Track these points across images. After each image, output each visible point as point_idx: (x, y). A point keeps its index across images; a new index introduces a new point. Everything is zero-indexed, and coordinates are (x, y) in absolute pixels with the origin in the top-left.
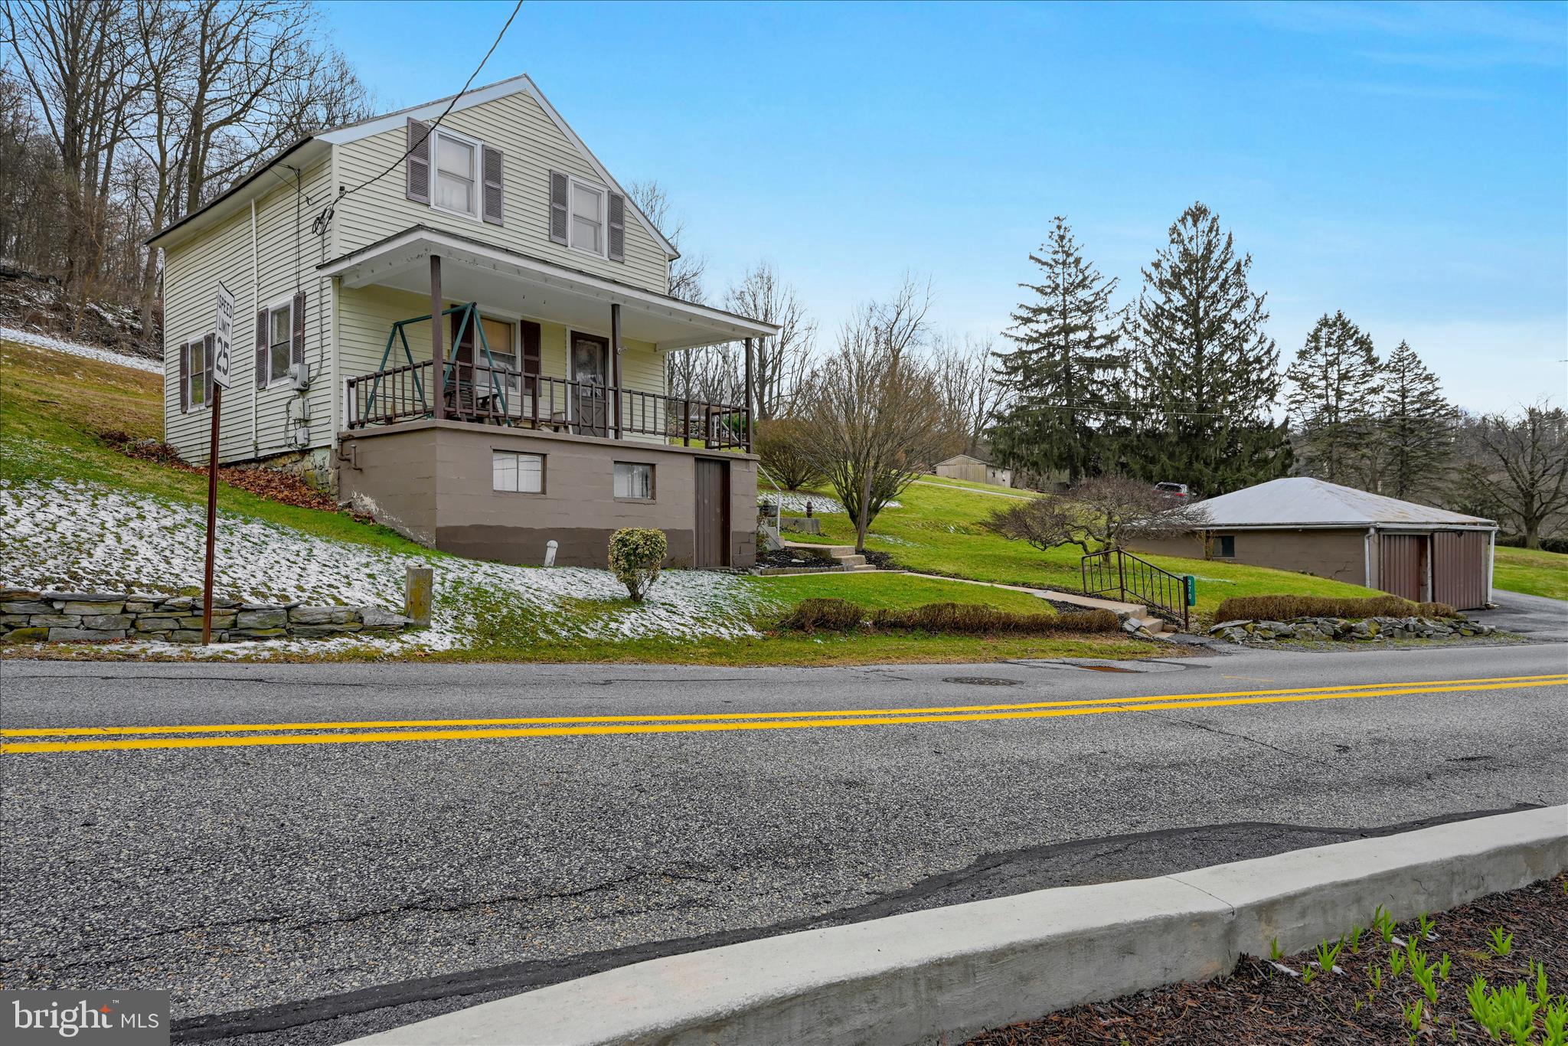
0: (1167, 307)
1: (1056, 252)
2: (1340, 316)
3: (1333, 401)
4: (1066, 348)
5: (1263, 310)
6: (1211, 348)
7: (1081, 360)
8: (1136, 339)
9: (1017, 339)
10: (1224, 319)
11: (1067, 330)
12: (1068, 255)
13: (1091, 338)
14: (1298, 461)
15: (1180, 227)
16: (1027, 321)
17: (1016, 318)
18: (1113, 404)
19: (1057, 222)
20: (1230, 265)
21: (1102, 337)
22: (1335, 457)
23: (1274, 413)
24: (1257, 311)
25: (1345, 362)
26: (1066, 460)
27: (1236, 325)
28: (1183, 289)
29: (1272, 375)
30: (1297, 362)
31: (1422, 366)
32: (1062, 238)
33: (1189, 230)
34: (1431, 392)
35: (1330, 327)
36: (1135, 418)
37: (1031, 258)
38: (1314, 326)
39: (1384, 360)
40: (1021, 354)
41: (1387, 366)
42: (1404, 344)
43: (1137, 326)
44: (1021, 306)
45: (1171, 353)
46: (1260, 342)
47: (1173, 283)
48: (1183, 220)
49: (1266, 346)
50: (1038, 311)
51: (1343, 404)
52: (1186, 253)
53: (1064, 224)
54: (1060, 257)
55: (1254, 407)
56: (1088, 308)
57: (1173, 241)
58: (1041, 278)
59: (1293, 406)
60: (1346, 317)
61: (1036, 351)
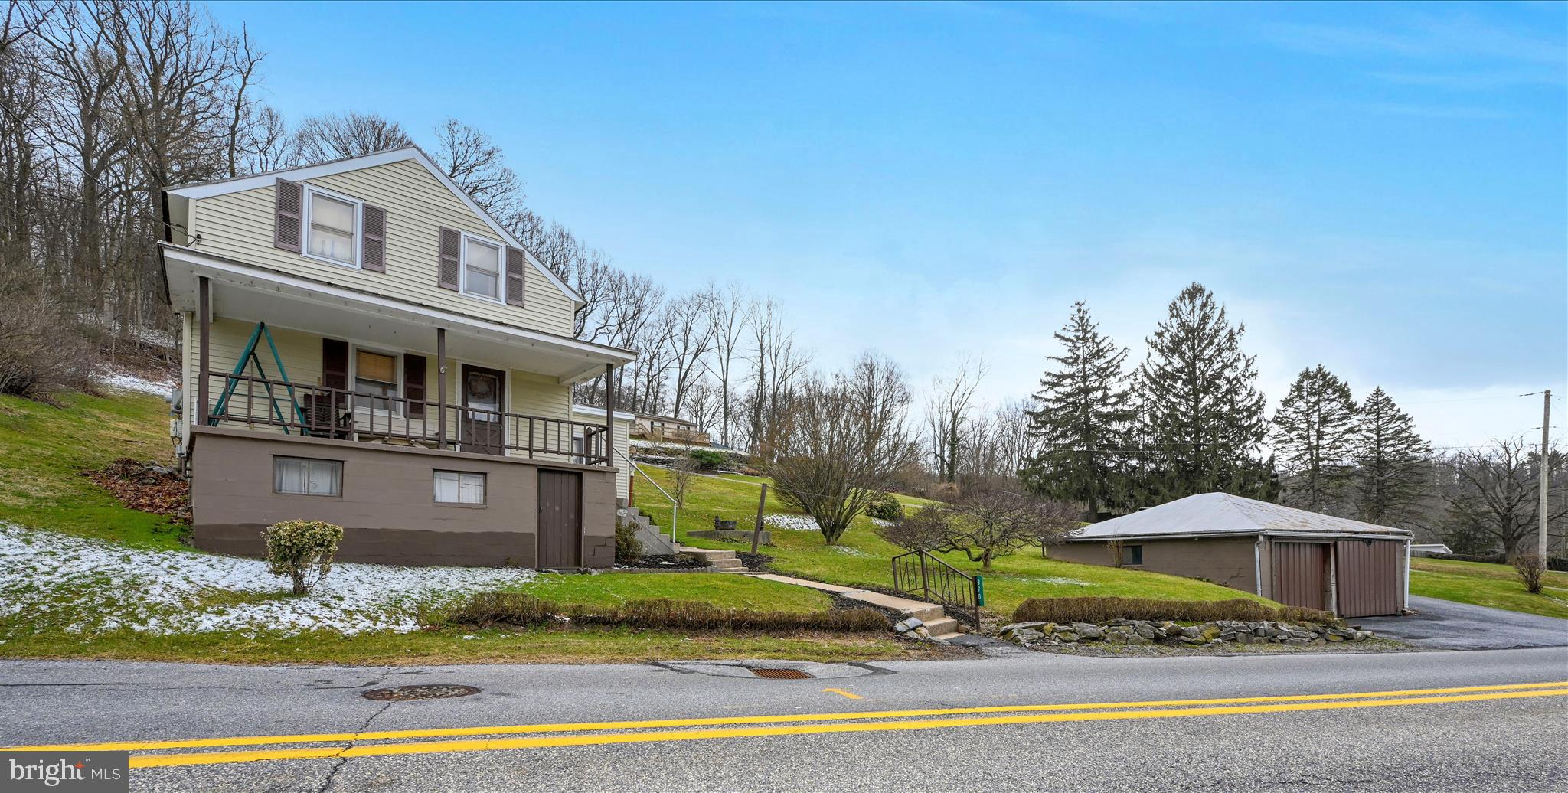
0: (1169, 369)
1: (1077, 331)
2: (1320, 369)
3: (1313, 440)
4: (1088, 405)
5: (1253, 369)
6: (1207, 401)
7: (1098, 415)
8: (1143, 396)
9: (1046, 400)
10: (1218, 375)
11: (1087, 391)
12: (1086, 332)
13: (1105, 397)
14: (1285, 491)
15: (1178, 303)
16: (1053, 385)
17: (1044, 383)
18: (1123, 448)
19: (1077, 307)
20: (1223, 333)
21: (1115, 395)
22: (1316, 487)
23: (1261, 453)
24: (1246, 369)
25: (1325, 407)
26: (1083, 494)
27: (1229, 381)
28: (1182, 354)
29: (1259, 420)
30: (1282, 408)
31: (1395, 408)
32: (1082, 318)
33: (1185, 308)
34: (1405, 431)
35: (1312, 378)
36: (1142, 458)
37: (1057, 336)
38: (1298, 378)
39: (1360, 405)
40: (1047, 410)
41: (1363, 409)
42: (1378, 390)
43: (1144, 385)
44: (1049, 374)
45: (1173, 407)
46: (1249, 394)
47: (1175, 348)
48: (1181, 299)
49: (1255, 398)
50: (1062, 377)
51: (1322, 443)
52: (1183, 325)
53: (1083, 308)
54: (1080, 334)
55: (1244, 447)
56: (1103, 373)
57: (1172, 316)
58: (1064, 351)
59: (1279, 446)
60: (1326, 370)
61: (1061, 409)
